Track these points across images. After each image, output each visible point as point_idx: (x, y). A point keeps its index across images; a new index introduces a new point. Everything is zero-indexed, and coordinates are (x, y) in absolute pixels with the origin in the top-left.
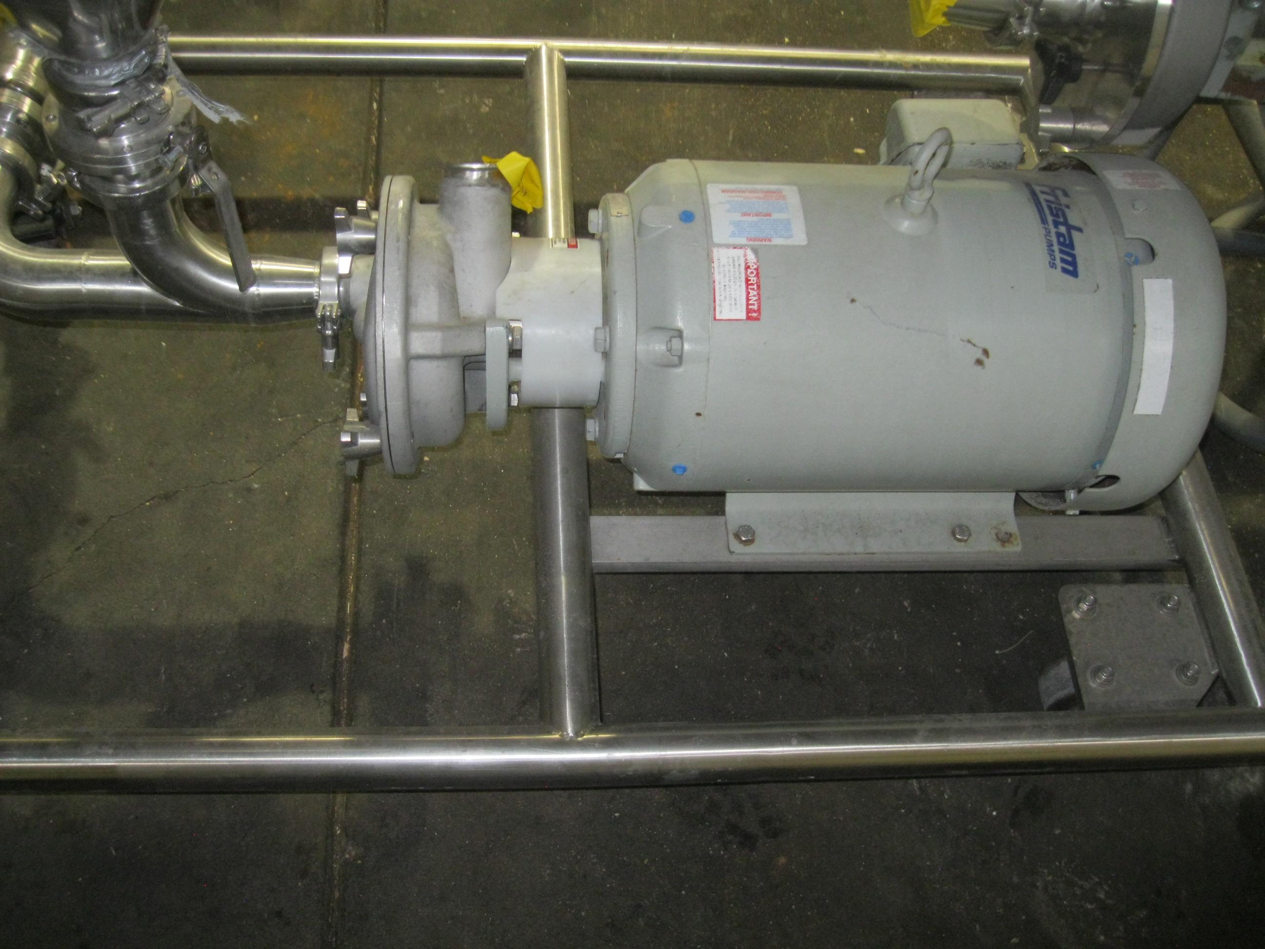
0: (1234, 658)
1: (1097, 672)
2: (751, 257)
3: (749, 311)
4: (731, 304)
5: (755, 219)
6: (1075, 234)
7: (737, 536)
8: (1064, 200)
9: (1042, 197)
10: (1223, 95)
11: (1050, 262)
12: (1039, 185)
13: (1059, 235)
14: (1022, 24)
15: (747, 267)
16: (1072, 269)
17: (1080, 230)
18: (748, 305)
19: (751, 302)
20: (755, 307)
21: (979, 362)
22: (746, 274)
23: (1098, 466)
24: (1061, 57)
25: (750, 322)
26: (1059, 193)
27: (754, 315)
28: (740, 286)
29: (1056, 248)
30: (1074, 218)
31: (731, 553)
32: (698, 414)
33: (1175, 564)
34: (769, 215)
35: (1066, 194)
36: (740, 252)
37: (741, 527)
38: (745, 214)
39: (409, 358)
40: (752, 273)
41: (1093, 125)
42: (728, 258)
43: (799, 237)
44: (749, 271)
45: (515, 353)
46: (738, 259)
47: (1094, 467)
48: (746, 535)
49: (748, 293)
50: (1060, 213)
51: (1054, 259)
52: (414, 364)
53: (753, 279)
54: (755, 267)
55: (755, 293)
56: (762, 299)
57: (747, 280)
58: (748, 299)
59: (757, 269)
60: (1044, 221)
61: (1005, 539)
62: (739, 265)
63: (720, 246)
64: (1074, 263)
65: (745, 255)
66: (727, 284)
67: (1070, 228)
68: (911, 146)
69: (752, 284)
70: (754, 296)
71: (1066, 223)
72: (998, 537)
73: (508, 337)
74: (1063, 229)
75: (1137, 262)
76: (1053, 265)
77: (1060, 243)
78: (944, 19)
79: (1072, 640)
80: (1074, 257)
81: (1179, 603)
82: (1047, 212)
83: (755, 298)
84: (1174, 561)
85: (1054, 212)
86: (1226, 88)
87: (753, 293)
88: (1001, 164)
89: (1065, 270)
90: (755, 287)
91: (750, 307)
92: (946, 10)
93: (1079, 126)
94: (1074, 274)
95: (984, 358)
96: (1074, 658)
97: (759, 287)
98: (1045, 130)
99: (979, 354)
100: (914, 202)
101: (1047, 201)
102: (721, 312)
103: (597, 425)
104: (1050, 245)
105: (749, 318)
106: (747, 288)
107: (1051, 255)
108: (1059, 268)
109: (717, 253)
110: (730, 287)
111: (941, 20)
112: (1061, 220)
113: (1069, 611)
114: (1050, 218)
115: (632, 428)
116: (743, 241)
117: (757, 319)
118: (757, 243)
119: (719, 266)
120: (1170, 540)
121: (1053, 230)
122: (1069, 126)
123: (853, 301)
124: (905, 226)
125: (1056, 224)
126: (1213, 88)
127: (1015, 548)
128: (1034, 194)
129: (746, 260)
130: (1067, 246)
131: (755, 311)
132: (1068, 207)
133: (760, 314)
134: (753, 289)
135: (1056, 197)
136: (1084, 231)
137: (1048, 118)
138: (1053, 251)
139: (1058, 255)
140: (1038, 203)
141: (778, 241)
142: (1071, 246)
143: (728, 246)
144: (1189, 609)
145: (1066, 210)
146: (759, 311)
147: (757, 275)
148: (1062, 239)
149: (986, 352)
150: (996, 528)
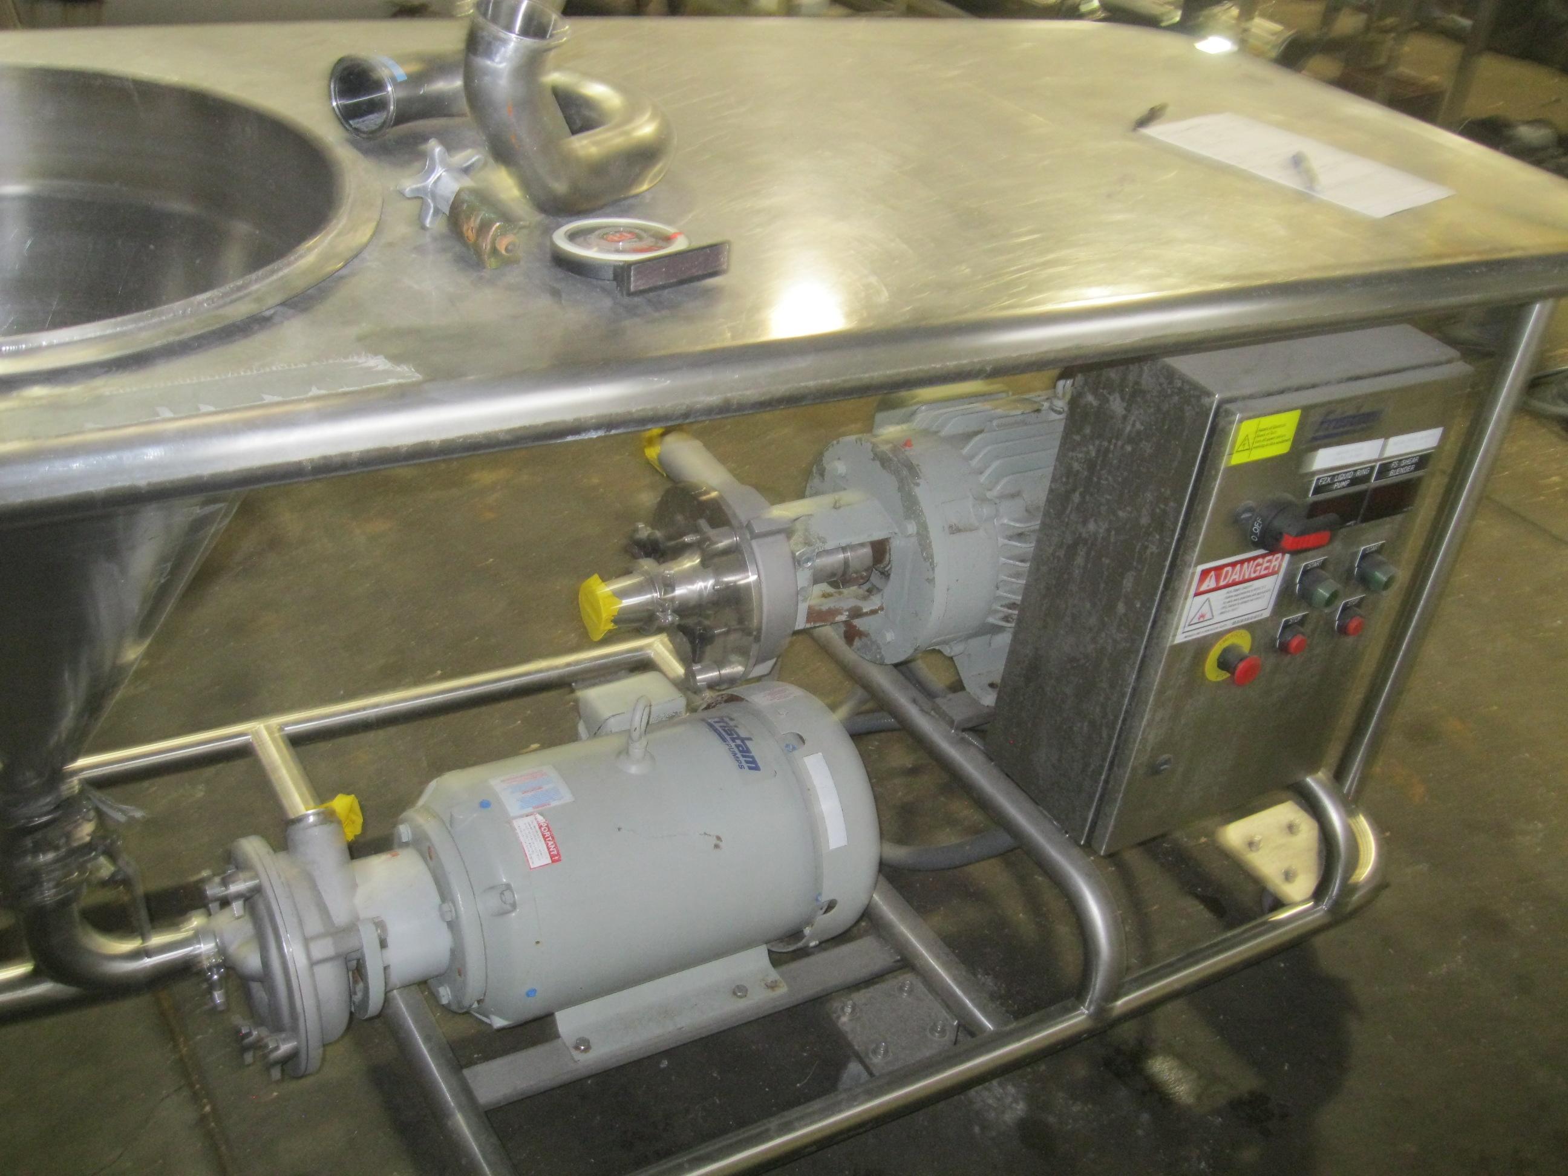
0: (963, 1007)
1: (875, 1052)
2: (540, 818)
3: (552, 857)
4: (538, 855)
5: (533, 793)
6: (747, 742)
7: (577, 1048)
8: (732, 723)
9: (717, 726)
10: (808, 626)
11: (739, 766)
12: (710, 718)
13: (738, 746)
14: (666, 616)
15: (540, 827)
16: (754, 766)
17: (750, 739)
18: (550, 852)
19: (551, 850)
20: (555, 852)
21: (716, 846)
22: (541, 831)
23: (819, 898)
24: (700, 630)
25: (555, 864)
26: (727, 720)
27: (556, 858)
28: (540, 840)
29: (739, 755)
30: (743, 733)
31: (575, 1062)
32: (538, 943)
33: (899, 964)
34: (540, 788)
35: (732, 719)
36: (529, 819)
37: (577, 1040)
38: (525, 792)
39: (313, 964)
40: (545, 830)
41: (733, 668)
42: (525, 824)
43: (566, 796)
44: (543, 829)
45: (383, 944)
46: (532, 823)
47: (817, 900)
48: (583, 1044)
49: (547, 844)
50: (733, 732)
51: (741, 763)
52: (316, 969)
53: (547, 834)
54: (546, 825)
55: (552, 842)
56: (558, 845)
57: (544, 836)
58: (548, 848)
59: (547, 826)
60: (724, 740)
61: (772, 986)
62: (535, 827)
63: (515, 818)
64: (754, 762)
65: (536, 819)
66: (531, 841)
67: (743, 740)
68: (607, 720)
69: (548, 837)
70: (552, 845)
71: (739, 738)
72: (767, 986)
73: (377, 930)
74: (738, 742)
75: (794, 748)
76: (741, 767)
77: (740, 751)
78: (612, 624)
79: (850, 1037)
80: (752, 757)
81: (911, 984)
82: (724, 733)
83: (553, 846)
84: (898, 961)
85: (729, 733)
86: (808, 621)
87: (550, 843)
88: (674, 714)
89: (750, 768)
90: (550, 838)
91: (552, 853)
92: (613, 618)
93: (723, 672)
94: (757, 768)
95: (718, 842)
96: (856, 1047)
97: (553, 838)
98: (701, 681)
99: (715, 841)
100: (637, 750)
101: (721, 727)
102: (533, 863)
103: (448, 989)
104: (735, 755)
105: (553, 861)
106: (545, 841)
107: (738, 761)
108: (746, 768)
109: (516, 823)
110: (534, 844)
111: (611, 626)
112: (735, 736)
113: (839, 1017)
114: (728, 738)
115: (486, 972)
116: (530, 810)
117: (559, 860)
118: (540, 809)
119: (521, 831)
120: (889, 947)
121: (733, 745)
122: (715, 674)
123: (619, 829)
124: (634, 770)
125: (733, 740)
126: (801, 624)
127: (783, 990)
128: (711, 725)
129: (538, 822)
130: (745, 751)
131: (556, 856)
132: (736, 726)
133: (560, 857)
134: (549, 840)
135: (727, 723)
136: (753, 739)
137: (701, 671)
138: (738, 758)
139: (742, 759)
140: (716, 730)
141: (554, 804)
142: (748, 751)
143: (522, 816)
144: (920, 987)
145: (735, 728)
146: (558, 854)
147: (549, 830)
148: (741, 749)
149: (719, 838)
150: (763, 980)
